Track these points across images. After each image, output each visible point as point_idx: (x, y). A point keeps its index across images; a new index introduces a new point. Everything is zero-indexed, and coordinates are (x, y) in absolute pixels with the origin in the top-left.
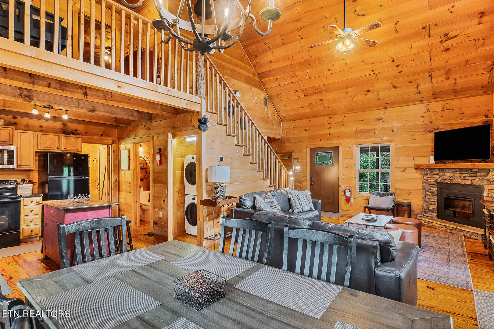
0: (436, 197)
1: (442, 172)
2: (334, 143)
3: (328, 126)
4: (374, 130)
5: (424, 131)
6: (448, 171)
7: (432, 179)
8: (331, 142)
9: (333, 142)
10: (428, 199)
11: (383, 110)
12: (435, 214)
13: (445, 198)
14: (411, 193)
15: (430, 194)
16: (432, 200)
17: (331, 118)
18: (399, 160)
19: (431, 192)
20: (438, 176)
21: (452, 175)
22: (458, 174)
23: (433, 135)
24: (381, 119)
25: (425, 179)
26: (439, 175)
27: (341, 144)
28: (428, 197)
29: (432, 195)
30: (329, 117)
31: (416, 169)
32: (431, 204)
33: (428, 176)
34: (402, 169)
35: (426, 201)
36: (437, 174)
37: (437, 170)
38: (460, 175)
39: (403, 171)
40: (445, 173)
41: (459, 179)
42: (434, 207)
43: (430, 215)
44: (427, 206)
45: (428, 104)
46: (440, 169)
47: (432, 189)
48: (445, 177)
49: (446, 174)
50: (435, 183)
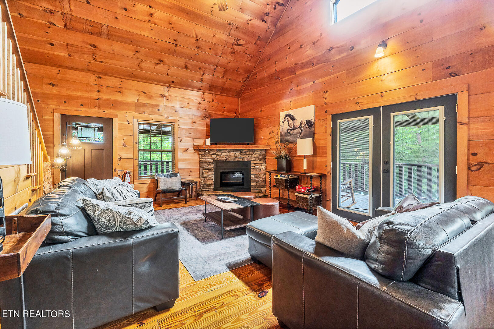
0: (213, 173)
1: (219, 152)
2: (105, 113)
3: (96, 88)
4: (158, 106)
5: (201, 117)
6: (224, 151)
7: (209, 158)
8: (102, 111)
9: (104, 111)
10: (205, 175)
11: (167, 88)
12: (212, 187)
13: (221, 173)
14: (191, 171)
15: (208, 171)
16: (210, 176)
17: (100, 78)
18: (181, 140)
19: (208, 170)
20: (215, 156)
21: (228, 154)
22: (232, 153)
23: (208, 121)
24: (165, 97)
25: (203, 159)
26: (216, 154)
27: (116, 116)
28: (205, 174)
29: (210, 171)
30: (98, 75)
31: (194, 150)
32: (209, 180)
33: (206, 155)
34: (184, 150)
35: (203, 178)
36: (215, 154)
37: (215, 151)
38: (234, 154)
39: (184, 152)
40: (222, 152)
41: (233, 157)
42: (211, 182)
43: (208, 189)
44: (204, 182)
45: (204, 94)
46: (217, 149)
47: (209, 166)
48: (222, 156)
49: (223, 154)
50: (212, 161)
